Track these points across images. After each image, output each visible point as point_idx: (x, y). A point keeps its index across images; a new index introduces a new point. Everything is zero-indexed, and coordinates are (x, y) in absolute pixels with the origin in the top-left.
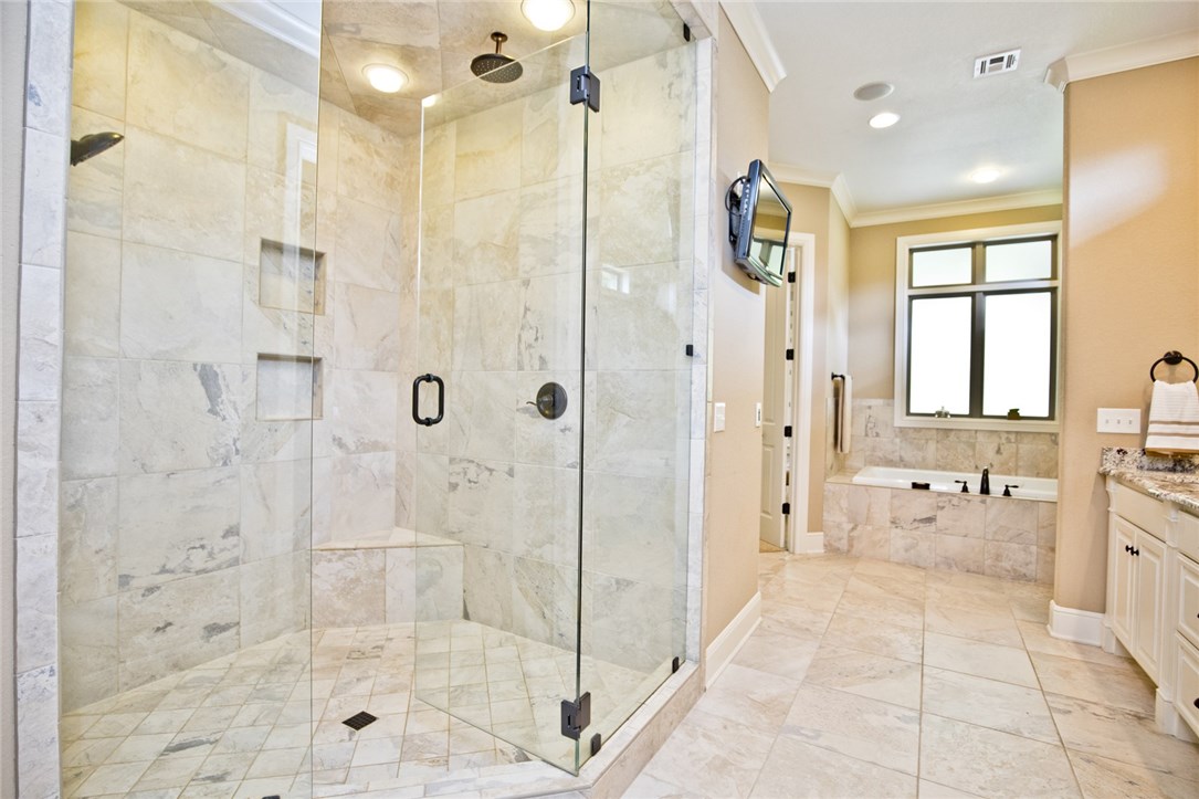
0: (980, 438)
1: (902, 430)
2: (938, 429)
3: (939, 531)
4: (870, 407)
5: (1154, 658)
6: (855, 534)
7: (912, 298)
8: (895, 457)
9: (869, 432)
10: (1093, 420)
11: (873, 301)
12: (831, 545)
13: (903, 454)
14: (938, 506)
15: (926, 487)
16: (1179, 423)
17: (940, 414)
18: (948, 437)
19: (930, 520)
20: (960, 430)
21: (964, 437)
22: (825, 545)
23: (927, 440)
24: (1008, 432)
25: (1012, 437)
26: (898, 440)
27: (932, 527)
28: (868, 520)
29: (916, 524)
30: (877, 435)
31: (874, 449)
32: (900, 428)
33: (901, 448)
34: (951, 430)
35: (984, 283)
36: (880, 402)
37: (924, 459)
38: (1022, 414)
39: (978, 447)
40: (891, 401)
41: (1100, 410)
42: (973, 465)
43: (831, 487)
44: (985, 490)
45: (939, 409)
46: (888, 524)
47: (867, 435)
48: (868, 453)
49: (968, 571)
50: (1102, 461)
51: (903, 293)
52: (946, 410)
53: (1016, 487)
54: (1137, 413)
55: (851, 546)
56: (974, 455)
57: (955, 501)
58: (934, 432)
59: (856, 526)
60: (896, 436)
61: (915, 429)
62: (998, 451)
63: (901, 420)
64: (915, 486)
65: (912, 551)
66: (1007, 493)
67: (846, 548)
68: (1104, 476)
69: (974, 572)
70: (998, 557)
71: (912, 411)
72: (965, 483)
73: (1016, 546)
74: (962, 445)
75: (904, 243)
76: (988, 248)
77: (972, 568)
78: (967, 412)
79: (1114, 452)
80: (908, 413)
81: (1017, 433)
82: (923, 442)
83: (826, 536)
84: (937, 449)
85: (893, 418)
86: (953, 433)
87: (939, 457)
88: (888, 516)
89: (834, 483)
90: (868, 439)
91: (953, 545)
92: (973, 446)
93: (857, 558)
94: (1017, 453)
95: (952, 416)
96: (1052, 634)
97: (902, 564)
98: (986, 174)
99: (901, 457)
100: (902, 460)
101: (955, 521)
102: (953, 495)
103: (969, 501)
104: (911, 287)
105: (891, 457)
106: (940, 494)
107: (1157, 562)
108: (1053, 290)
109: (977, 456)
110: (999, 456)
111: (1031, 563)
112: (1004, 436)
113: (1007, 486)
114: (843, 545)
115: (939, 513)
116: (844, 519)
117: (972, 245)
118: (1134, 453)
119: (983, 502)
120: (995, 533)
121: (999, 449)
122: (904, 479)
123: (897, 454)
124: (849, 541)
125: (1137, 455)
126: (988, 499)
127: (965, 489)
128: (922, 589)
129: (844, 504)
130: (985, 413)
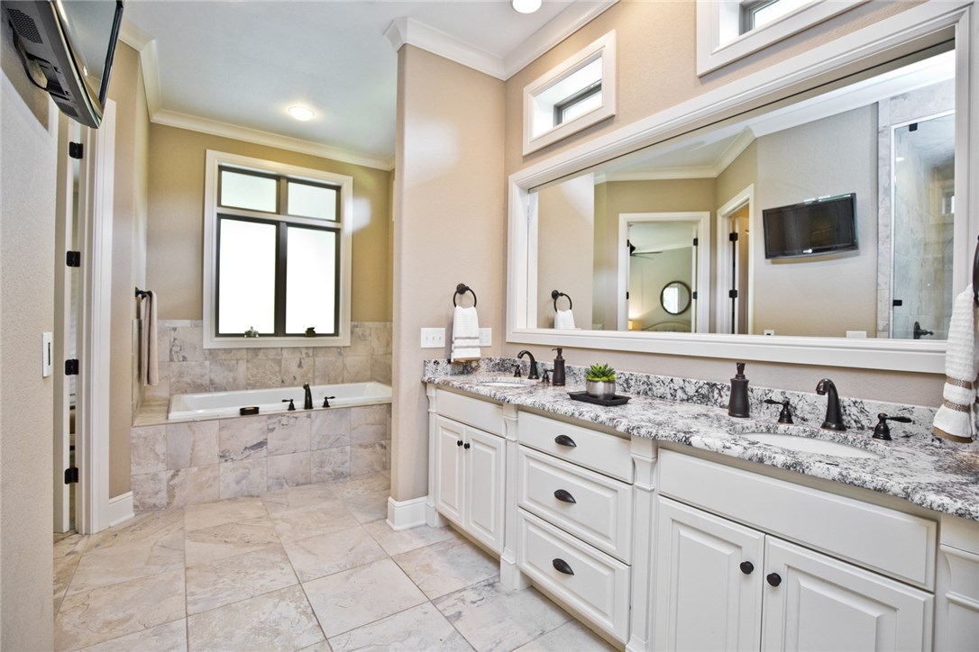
0: (286, 354)
1: (212, 352)
2: (247, 349)
3: (270, 453)
4: (175, 329)
5: (492, 531)
6: (177, 481)
7: (220, 216)
8: (206, 381)
9: (175, 356)
10: (418, 338)
11: (178, 213)
12: (144, 504)
13: (213, 376)
14: (268, 429)
15: (255, 411)
16: (470, 338)
17: (249, 334)
18: (257, 355)
19: (261, 445)
20: (267, 348)
21: (272, 354)
22: (135, 507)
23: (237, 360)
24: (307, 348)
25: (310, 352)
26: (207, 363)
27: (264, 451)
28: (192, 462)
29: (247, 453)
30: (184, 359)
31: (180, 375)
32: (210, 350)
33: (211, 371)
34: (260, 349)
35: (287, 215)
36: (187, 323)
37: (235, 380)
38: (317, 331)
39: (283, 362)
40: (198, 322)
41: (422, 329)
42: (279, 379)
43: (141, 432)
44: (308, 405)
45: (249, 329)
46: (217, 460)
47: (171, 360)
48: (173, 380)
49: (297, 485)
50: (424, 371)
51: (211, 211)
52: (255, 329)
53: (333, 398)
54: (442, 331)
55: (171, 496)
56: (280, 371)
57: (284, 420)
58: (245, 352)
59: (178, 471)
60: (206, 359)
61: (225, 349)
62: (300, 365)
63: (210, 342)
64: (244, 412)
65: (244, 482)
66: (326, 405)
67: (164, 502)
68: (425, 384)
69: (303, 484)
70: (322, 465)
71: (221, 332)
72: (292, 401)
73: (336, 449)
74: (270, 362)
75: (214, 158)
76: (290, 184)
77: (301, 481)
78: (272, 331)
79: (432, 363)
80: (218, 334)
81: (314, 348)
82: (234, 362)
83: (136, 494)
84: (248, 368)
85: (202, 340)
86: (262, 351)
87: (249, 376)
88: (216, 451)
89: (145, 427)
90: (173, 364)
91: (284, 464)
92: (279, 362)
93: (181, 510)
94: (314, 365)
95: (261, 335)
96: (395, 528)
97: (233, 499)
98: (301, 112)
99: (211, 380)
100: (212, 382)
101: (285, 440)
102: (282, 415)
103: (296, 418)
104: (219, 204)
105: (199, 381)
106: (270, 416)
107: (491, 452)
108: (337, 231)
109: (283, 371)
110: (300, 369)
111: (346, 461)
112: (304, 351)
113: (326, 398)
114: (162, 498)
115: (270, 436)
116: (162, 466)
117: (277, 178)
118: (443, 362)
119: (309, 416)
120: (319, 442)
121: (301, 363)
122: (227, 405)
123: (207, 377)
124: (168, 492)
125: (445, 364)
126: (313, 413)
127: (292, 407)
128: (269, 524)
129: (160, 448)
130: (288, 331)
